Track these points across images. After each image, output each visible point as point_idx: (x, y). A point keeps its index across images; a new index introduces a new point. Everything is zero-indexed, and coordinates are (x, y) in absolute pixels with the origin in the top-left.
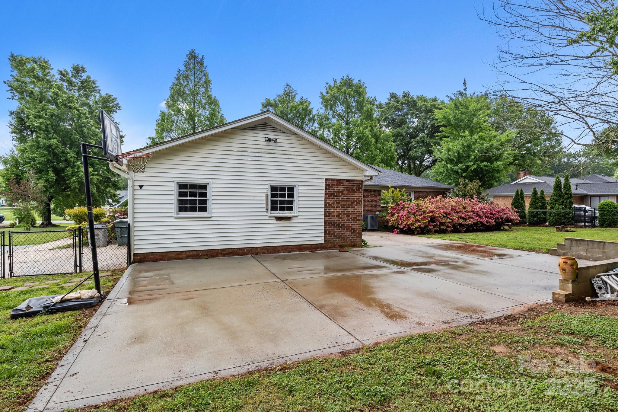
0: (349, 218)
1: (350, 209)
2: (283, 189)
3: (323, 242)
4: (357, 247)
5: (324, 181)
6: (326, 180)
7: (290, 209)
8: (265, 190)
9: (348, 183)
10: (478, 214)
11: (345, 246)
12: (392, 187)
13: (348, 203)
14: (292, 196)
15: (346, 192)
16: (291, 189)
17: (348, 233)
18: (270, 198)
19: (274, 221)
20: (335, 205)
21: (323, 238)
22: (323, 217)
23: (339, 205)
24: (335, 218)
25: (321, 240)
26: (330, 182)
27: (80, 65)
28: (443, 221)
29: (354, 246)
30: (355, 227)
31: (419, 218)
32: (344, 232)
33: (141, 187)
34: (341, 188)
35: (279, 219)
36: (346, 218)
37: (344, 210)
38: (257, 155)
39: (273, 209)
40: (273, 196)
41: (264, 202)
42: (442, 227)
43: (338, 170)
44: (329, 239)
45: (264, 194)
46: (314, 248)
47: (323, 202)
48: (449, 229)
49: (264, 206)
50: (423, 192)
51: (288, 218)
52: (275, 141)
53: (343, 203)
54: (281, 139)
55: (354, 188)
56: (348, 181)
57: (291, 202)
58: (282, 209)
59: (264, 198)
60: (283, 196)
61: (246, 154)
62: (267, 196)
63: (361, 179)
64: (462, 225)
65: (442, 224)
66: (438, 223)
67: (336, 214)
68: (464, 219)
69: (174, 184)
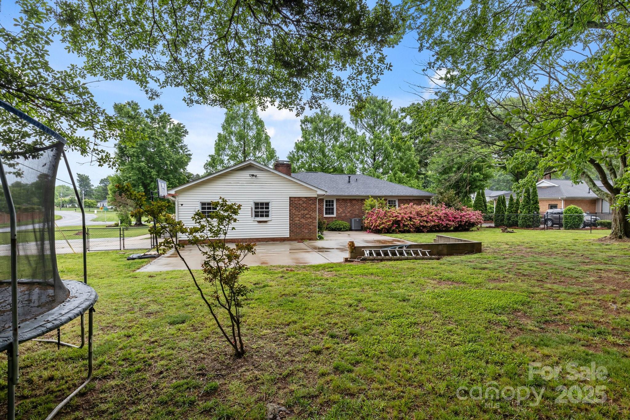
0: (307, 222)
1: (308, 216)
2: (262, 204)
3: (289, 236)
4: (313, 240)
5: (288, 198)
6: (290, 198)
7: (267, 216)
8: (250, 205)
9: (306, 199)
10: (440, 218)
11: (304, 239)
12: (372, 196)
13: (306, 212)
14: (268, 208)
15: (304, 205)
16: (267, 204)
17: (307, 231)
18: (254, 209)
19: (257, 223)
20: (297, 213)
21: (289, 234)
22: (288, 221)
23: (300, 213)
24: (297, 222)
25: (287, 235)
26: (293, 199)
27: (159, 104)
28: (406, 223)
29: (310, 240)
30: (311, 227)
31: (384, 221)
32: (304, 230)
33: (182, 205)
34: (301, 202)
35: (260, 222)
36: (304, 222)
37: (303, 216)
38: (246, 184)
39: (256, 216)
40: (256, 208)
41: (250, 212)
42: (405, 228)
43: (298, 192)
44: (293, 234)
45: (250, 208)
46: (282, 240)
47: (288, 212)
48: (411, 230)
49: (250, 214)
50: (406, 200)
51: (266, 222)
52: (256, 176)
53: (302, 212)
54: (259, 174)
55: (310, 202)
56: (305, 198)
57: (268, 212)
58: (262, 216)
59: (250, 210)
60: (263, 208)
61: (239, 184)
62: (252, 208)
63: (316, 196)
64: (424, 227)
65: (406, 226)
66: (401, 225)
67: (297, 219)
68: (427, 222)
69: (199, 203)
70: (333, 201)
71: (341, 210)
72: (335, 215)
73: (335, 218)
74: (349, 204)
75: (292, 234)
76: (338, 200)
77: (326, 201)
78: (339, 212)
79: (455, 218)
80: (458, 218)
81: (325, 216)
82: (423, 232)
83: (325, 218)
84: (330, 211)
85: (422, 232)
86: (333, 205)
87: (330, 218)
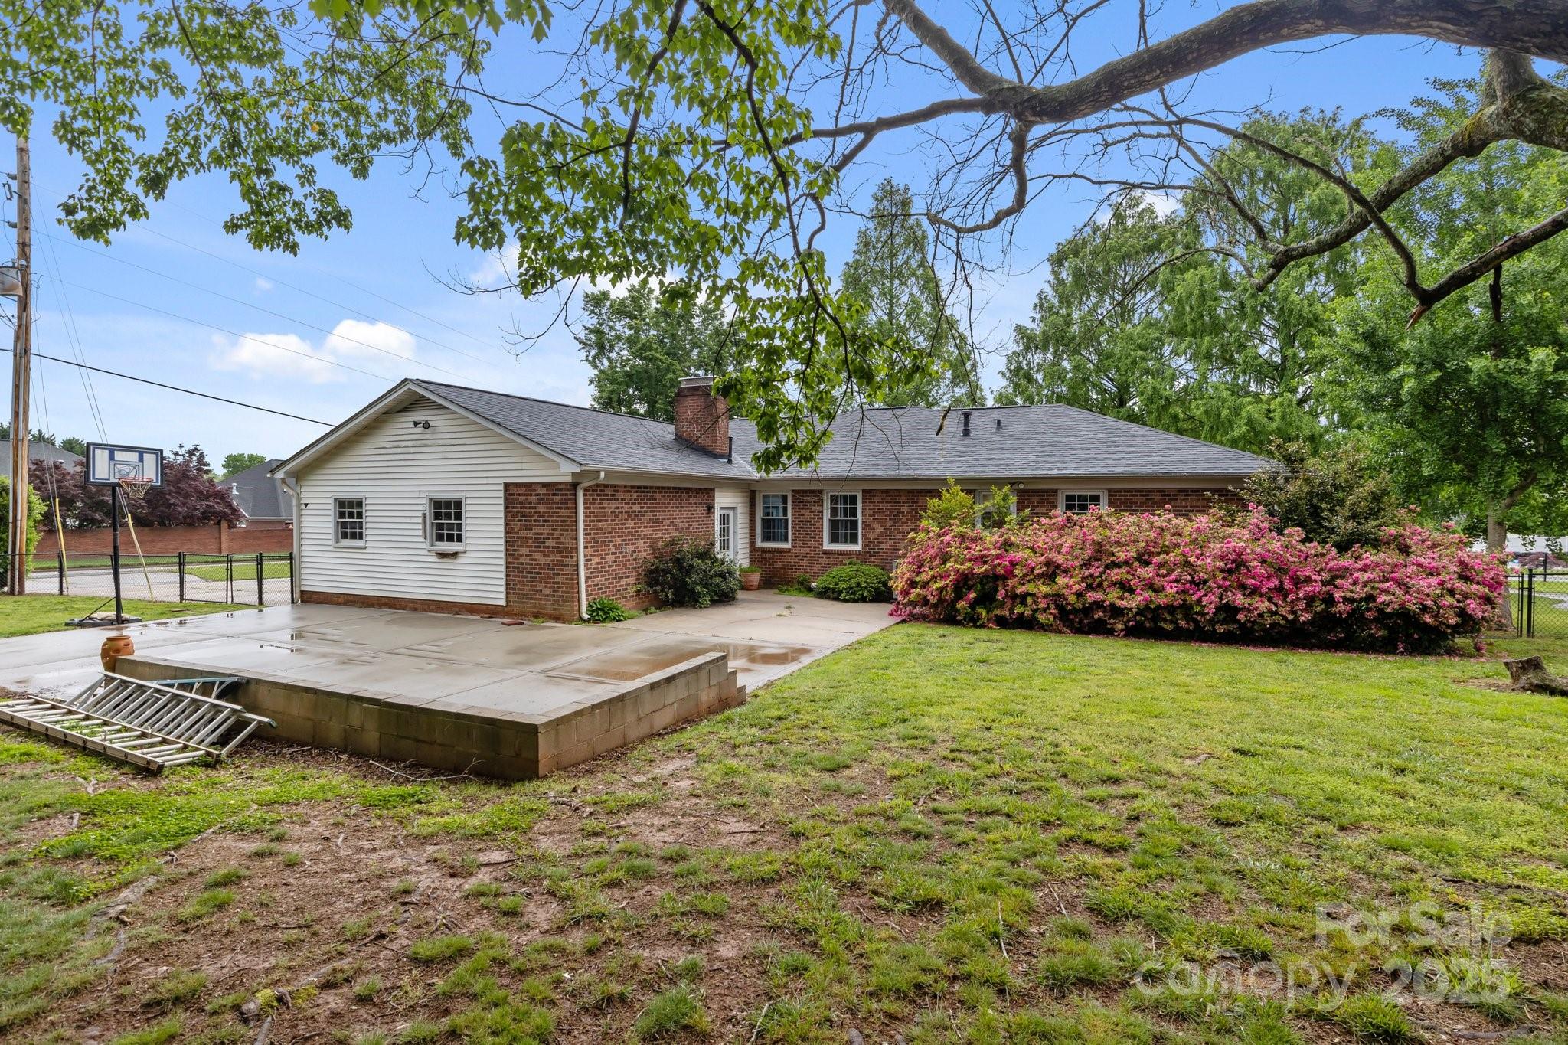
0: (548, 560)
1: (550, 543)
2: (448, 504)
3: (503, 603)
5: (502, 487)
6: (507, 485)
7: (459, 539)
8: (420, 508)
9: (545, 490)
11: (543, 617)
13: (546, 530)
14: (459, 516)
15: (542, 508)
16: (458, 504)
17: (547, 591)
18: (429, 519)
19: (434, 559)
20: (524, 533)
21: (503, 596)
22: (502, 555)
23: (531, 534)
24: (524, 559)
25: (501, 599)
26: (513, 490)
29: (557, 619)
30: (559, 579)
32: (541, 587)
33: (306, 505)
34: (533, 499)
35: (442, 555)
36: (542, 560)
37: (540, 544)
38: (412, 450)
39: (435, 538)
40: (437, 516)
41: (420, 527)
42: (1019, 610)
43: (525, 466)
44: (515, 598)
45: (420, 514)
46: (489, 612)
47: (502, 528)
49: (420, 533)
51: (455, 555)
52: (427, 426)
53: (537, 529)
54: (436, 420)
55: (557, 499)
56: (544, 485)
57: (460, 527)
58: (450, 538)
59: (420, 520)
60: (450, 516)
61: (399, 450)
62: (424, 516)
63: (569, 479)
64: (1116, 611)
65: (1023, 598)
66: (1000, 595)
67: (525, 551)
68: (1125, 587)
69: (331, 501)
70: (854, 499)
71: (879, 530)
72: (858, 547)
73: (858, 553)
74: (905, 509)
75: (513, 598)
76: (868, 494)
77: (834, 499)
78: (871, 536)
79: (1297, 582)
80: (1308, 580)
81: (827, 546)
82: (1109, 632)
83: (826, 552)
84: (844, 530)
85: (1100, 629)
86: (854, 513)
87: (841, 553)
